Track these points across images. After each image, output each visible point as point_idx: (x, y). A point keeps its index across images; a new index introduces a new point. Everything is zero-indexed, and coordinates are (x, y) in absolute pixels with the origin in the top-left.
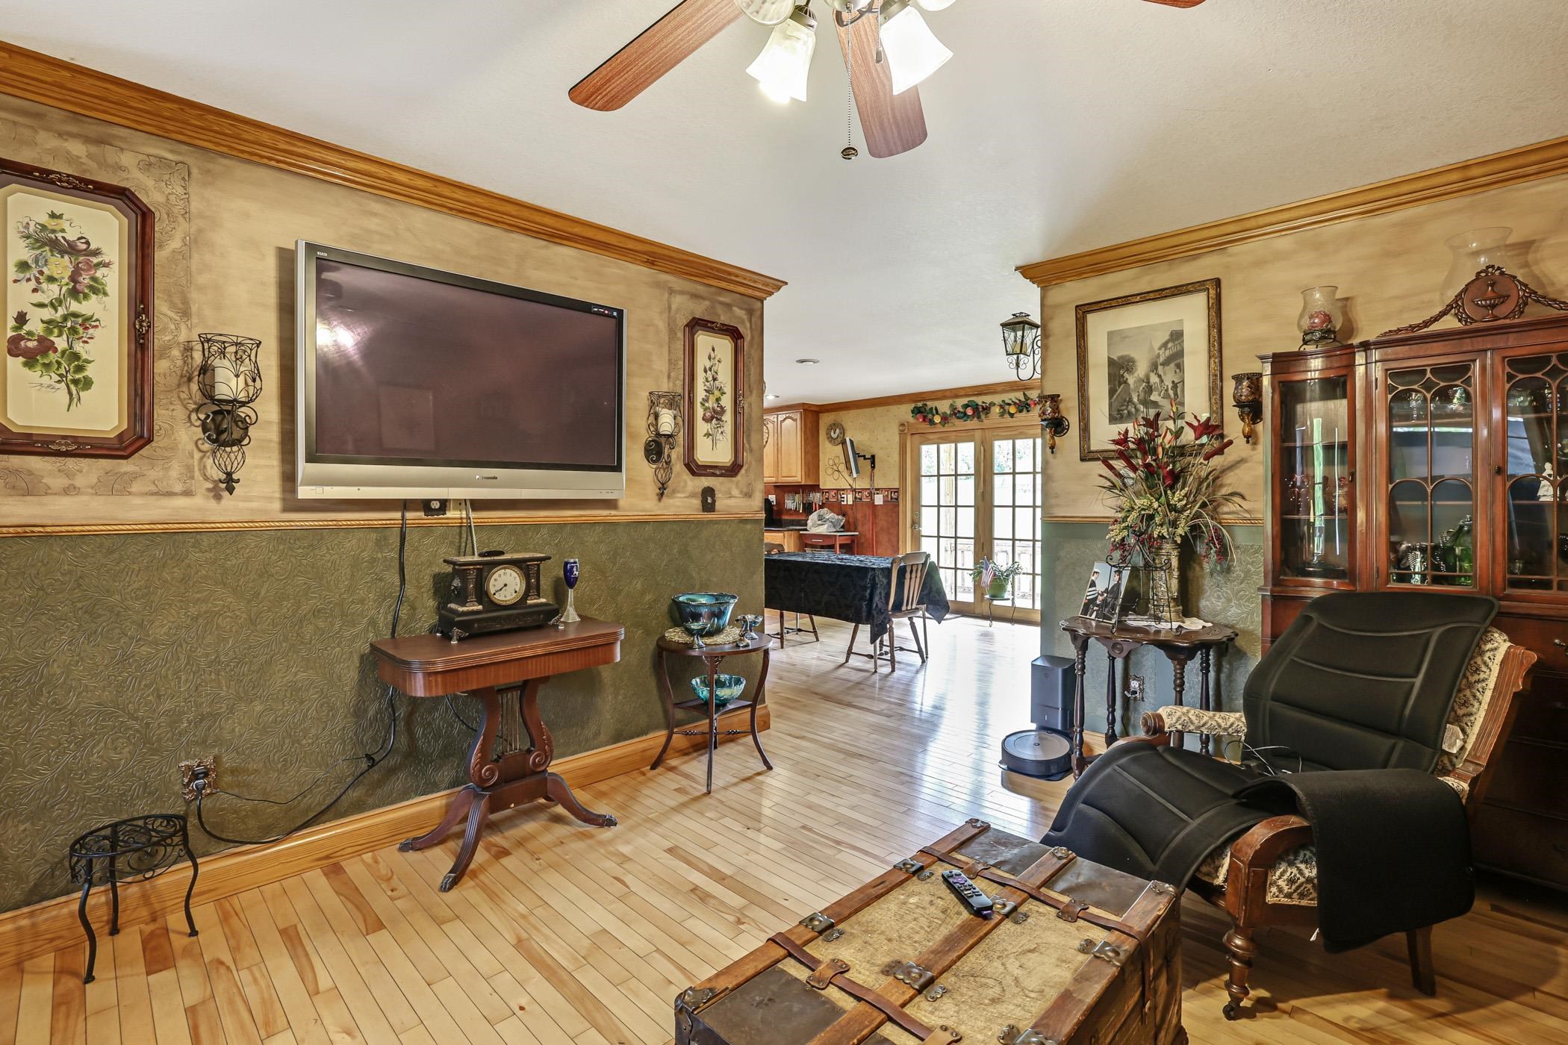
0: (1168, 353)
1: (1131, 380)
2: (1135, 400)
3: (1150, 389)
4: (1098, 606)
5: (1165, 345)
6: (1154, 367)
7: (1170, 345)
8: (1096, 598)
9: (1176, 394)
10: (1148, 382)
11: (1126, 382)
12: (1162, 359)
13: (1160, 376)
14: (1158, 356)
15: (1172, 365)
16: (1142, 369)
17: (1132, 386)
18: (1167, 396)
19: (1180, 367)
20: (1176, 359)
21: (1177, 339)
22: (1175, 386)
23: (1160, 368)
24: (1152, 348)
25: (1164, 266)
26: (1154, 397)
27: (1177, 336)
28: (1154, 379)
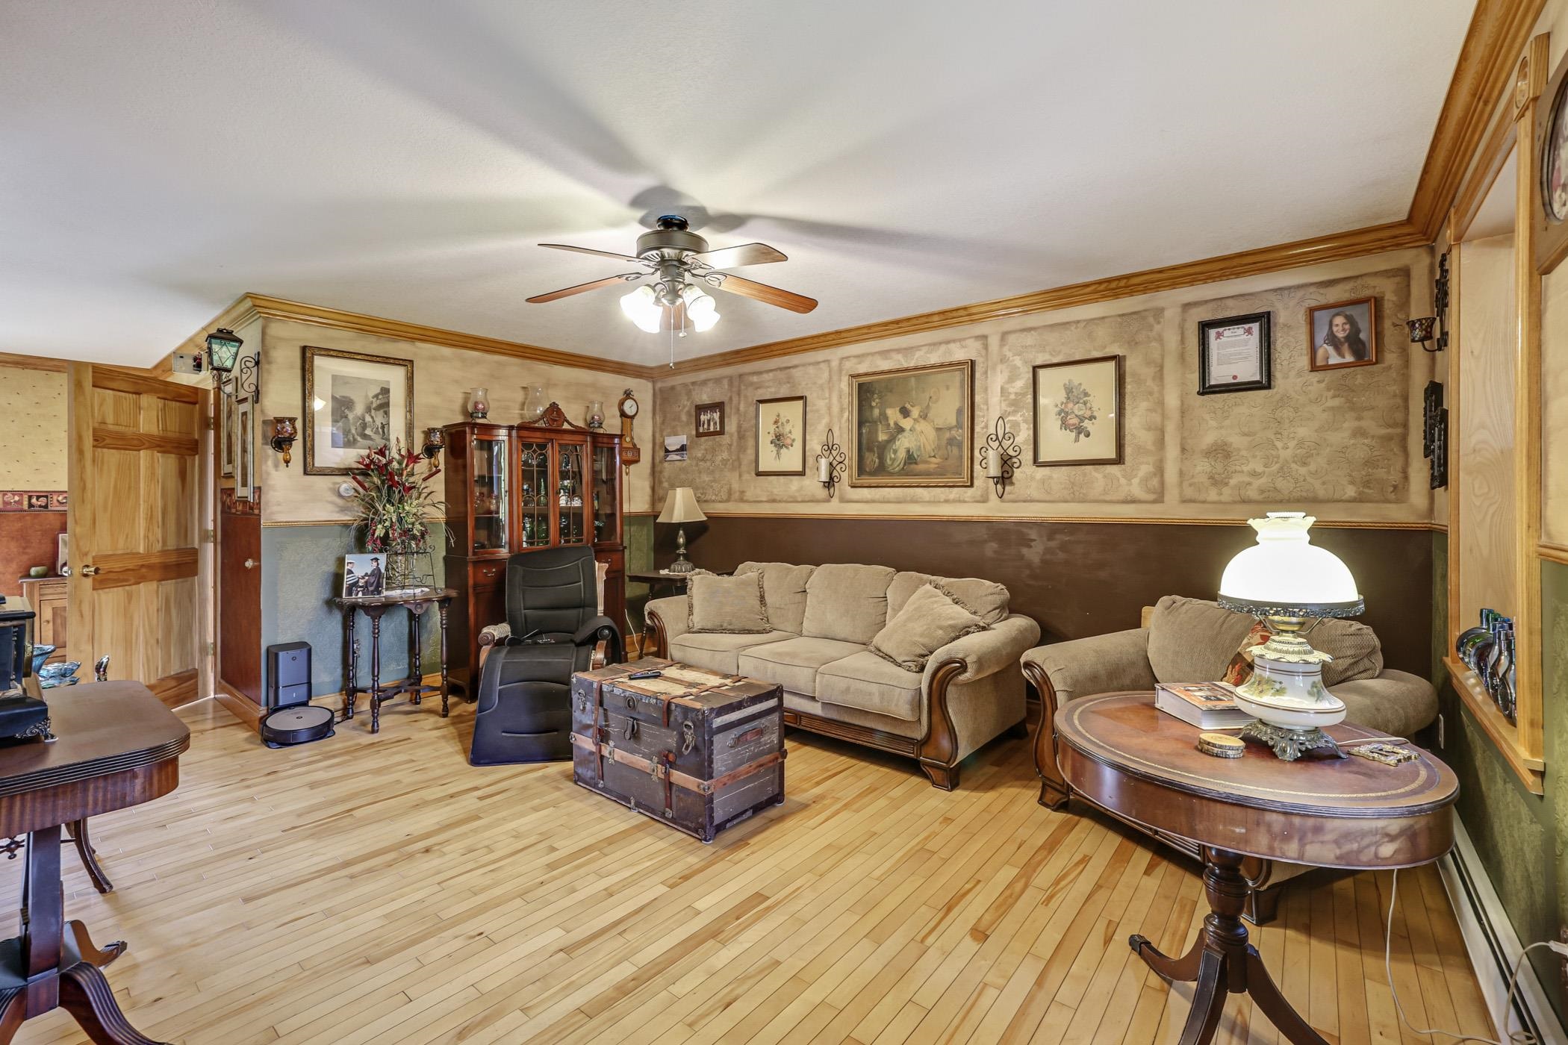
0: (379, 402)
1: (351, 416)
2: (353, 431)
3: (364, 426)
4: (361, 587)
5: (376, 396)
6: (368, 410)
7: (380, 397)
8: (358, 582)
9: (384, 432)
10: (364, 420)
11: (346, 417)
12: (374, 405)
13: (372, 417)
14: (372, 403)
15: (382, 411)
16: (359, 409)
17: (351, 421)
18: (377, 432)
19: (387, 413)
20: (385, 407)
21: (385, 394)
22: (383, 427)
23: (373, 411)
24: (367, 396)
25: (374, 338)
26: (368, 432)
27: (385, 391)
28: (368, 419)
